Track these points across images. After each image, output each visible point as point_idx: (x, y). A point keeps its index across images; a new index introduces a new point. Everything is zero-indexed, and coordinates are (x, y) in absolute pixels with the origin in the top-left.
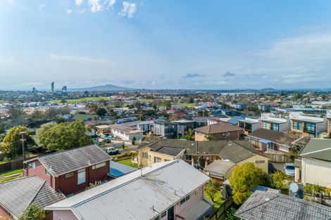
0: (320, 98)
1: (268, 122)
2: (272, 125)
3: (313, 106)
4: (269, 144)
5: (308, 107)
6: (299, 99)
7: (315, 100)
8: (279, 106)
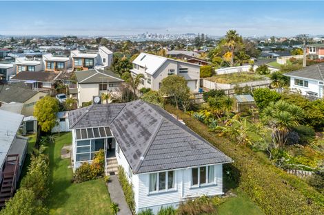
0: (44, 43)
1: (24, 65)
2: (27, 68)
3: (41, 51)
4: (34, 83)
5: (37, 52)
6: (28, 45)
7: (42, 45)
8: (11, 52)
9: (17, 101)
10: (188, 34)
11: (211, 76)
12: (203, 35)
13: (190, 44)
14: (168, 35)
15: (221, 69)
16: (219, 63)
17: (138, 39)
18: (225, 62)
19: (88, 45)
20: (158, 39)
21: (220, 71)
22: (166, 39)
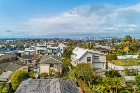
2: (29, 53)
3: (43, 44)
4: (28, 60)
6: (39, 42)
8: (32, 45)
9: (11, 71)
10: (109, 37)
11: (115, 60)
12: (116, 37)
13: (109, 42)
14: (99, 38)
15: (120, 56)
16: (120, 52)
17: (85, 39)
18: (124, 52)
19: (63, 42)
20: (94, 39)
21: (120, 57)
22: (98, 39)
